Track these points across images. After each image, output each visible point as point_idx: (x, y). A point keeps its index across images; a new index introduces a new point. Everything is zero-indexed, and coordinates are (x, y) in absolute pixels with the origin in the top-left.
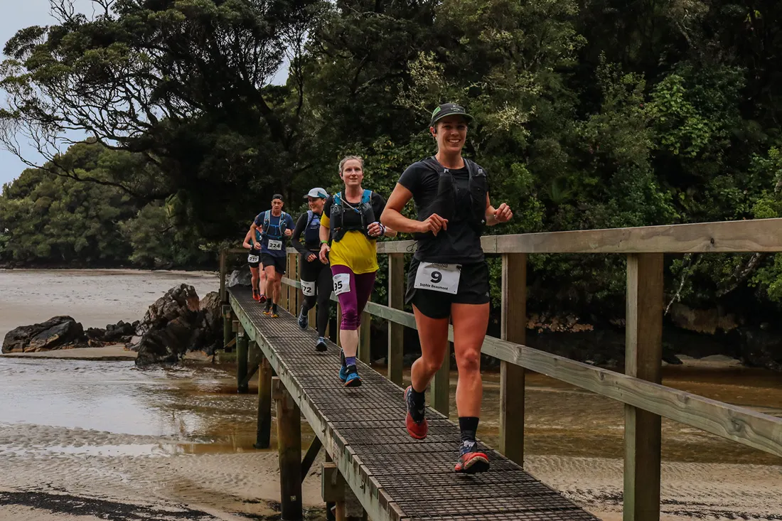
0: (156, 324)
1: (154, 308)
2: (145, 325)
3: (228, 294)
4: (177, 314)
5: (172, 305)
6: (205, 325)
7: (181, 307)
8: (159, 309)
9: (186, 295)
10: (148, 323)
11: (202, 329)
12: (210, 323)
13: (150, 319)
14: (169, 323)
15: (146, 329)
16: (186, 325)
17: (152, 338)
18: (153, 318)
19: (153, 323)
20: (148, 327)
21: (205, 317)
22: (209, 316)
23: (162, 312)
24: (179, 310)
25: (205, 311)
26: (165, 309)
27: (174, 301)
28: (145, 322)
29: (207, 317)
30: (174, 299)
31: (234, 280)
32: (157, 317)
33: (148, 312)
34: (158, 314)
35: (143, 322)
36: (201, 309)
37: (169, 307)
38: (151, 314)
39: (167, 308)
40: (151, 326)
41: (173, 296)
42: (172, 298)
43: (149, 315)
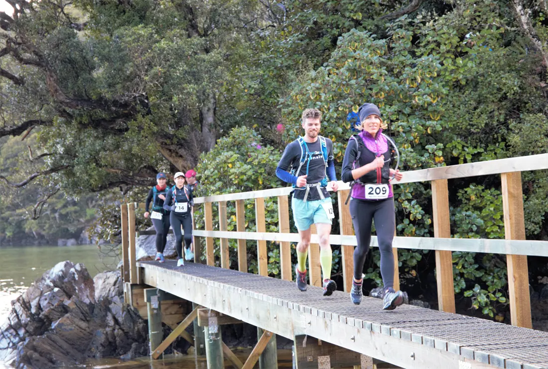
0: (31, 329)
1: (24, 303)
2: (12, 331)
3: (142, 270)
4: (65, 310)
5: (54, 296)
6: (112, 323)
7: (69, 297)
8: (34, 304)
9: (74, 279)
10: (16, 328)
11: (108, 329)
12: (120, 320)
13: (19, 321)
14: (54, 324)
15: (15, 337)
16: (84, 325)
17: (34, 349)
18: (24, 319)
19: (26, 325)
20: (17, 334)
21: (109, 310)
22: (117, 307)
23: (39, 307)
24: (67, 302)
25: (107, 300)
26: (44, 303)
27: (56, 289)
28: (10, 327)
29: (113, 311)
30: (56, 286)
32: (32, 316)
33: (14, 311)
34: (33, 311)
35: (6, 327)
36: (97, 298)
37: (51, 299)
38: (20, 313)
39: (46, 302)
40: (22, 332)
41: (53, 281)
42: (52, 285)
43: (17, 315)
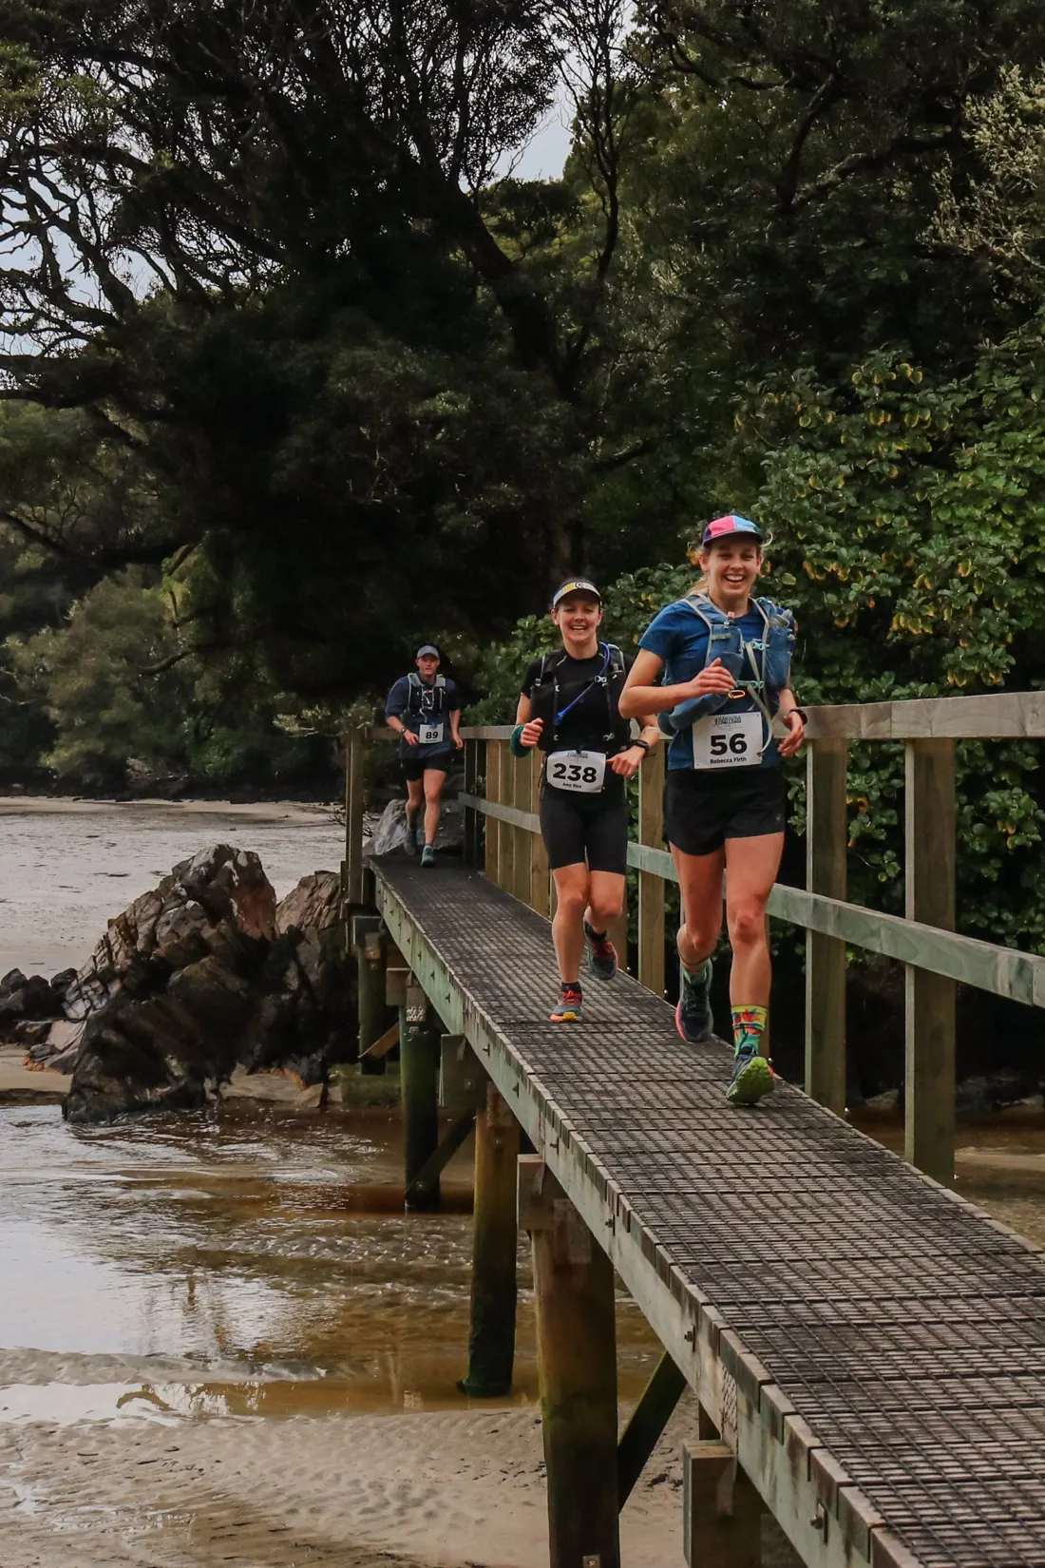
0: (135, 982)
1: (126, 927)
2: (97, 984)
3: (371, 877)
4: (202, 949)
5: (183, 919)
6: (295, 985)
7: (215, 922)
8: (143, 929)
9: (230, 884)
10: (104, 977)
11: (286, 997)
12: (313, 978)
13: (112, 963)
14: (175, 977)
15: (101, 997)
16: (234, 983)
17: (118, 1026)
18: (122, 960)
19: (124, 974)
20: (106, 992)
21: (295, 956)
22: (310, 952)
23: (152, 940)
24: (208, 933)
25: (296, 935)
26: (163, 931)
27: (191, 904)
28: (94, 976)
29: (302, 958)
30: (190, 896)
31: (391, 832)
32: (136, 957)
33: (106, 942)
34: (140, 946)
35: (86, 973)
36: (282, 928)
37: (176, 924)
38: (116, 948)
39: (167, 929)
40: (115, 988)
41: (188, 888)
42: (184, 893)
43: (110, 951)
